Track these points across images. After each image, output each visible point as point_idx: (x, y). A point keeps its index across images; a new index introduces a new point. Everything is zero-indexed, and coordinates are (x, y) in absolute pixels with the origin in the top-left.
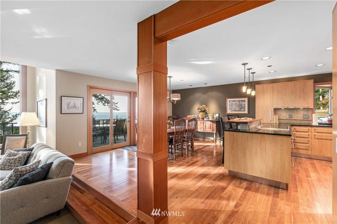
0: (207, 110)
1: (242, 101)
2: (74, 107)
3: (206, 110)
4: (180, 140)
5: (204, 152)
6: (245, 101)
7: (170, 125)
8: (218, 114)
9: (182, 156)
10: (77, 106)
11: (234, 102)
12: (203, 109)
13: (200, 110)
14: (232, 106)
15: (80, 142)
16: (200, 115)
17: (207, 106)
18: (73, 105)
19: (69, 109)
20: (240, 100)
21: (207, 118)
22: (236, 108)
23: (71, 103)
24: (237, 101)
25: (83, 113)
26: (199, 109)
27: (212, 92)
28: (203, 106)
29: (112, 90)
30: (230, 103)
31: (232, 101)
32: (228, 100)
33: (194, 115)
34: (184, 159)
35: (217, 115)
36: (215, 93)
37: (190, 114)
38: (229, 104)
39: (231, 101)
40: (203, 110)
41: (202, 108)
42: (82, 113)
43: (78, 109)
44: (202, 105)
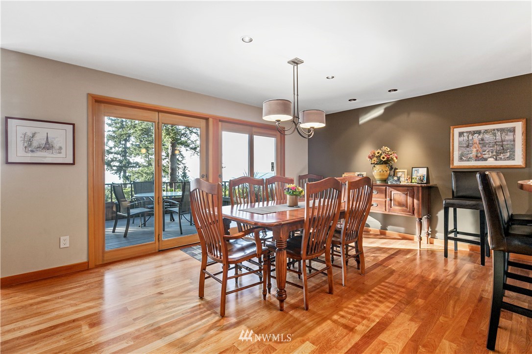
0: (395, 158)
1: (502, 130)
2: (48, 146)
3: (392, 159)
4: (324, 242)
5: (395, 276)
6: (513, 130)
7: (296, 195)
8: (426, 169)
9: (331, 292)
10: (57, 146)
11: (476, 135)
12: (383, 155)
13: (375, 159)
14: (468, 146)
15: (67, 237)
16: (377, 173)
17: (393, 148)
18: (44, 142)
19: (32, 151)
20: (498, 130)
21: (396, 178)
22: (480, 150)
23: (37, 137)
24: (486, 132)
25: (74, 164)
26: (373, 156)
27: (409, 114)
28: (384, 148)
29: (159, 111)
30: (462, 138)
31: (469, 132)
32: (457, 131)
33: (359, 173)
34: (337, 308)
35: (423, 172)
36: (416, 117)
37: (348, 170)
38: (460, 143)
39: (465, 134)
40: (383, 158)
41: (381, 154)
42: (72, 162)
43: (60, 153)
44: (380, 148)
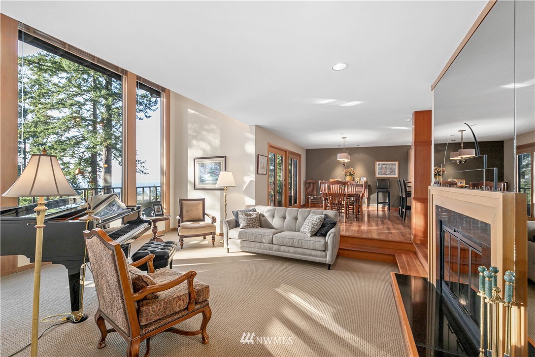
1: (392, 164)
6: (395, 165)
8: (366, 178)
22: (385, 171)
32: (378, 163)
36: (362, 156)
